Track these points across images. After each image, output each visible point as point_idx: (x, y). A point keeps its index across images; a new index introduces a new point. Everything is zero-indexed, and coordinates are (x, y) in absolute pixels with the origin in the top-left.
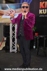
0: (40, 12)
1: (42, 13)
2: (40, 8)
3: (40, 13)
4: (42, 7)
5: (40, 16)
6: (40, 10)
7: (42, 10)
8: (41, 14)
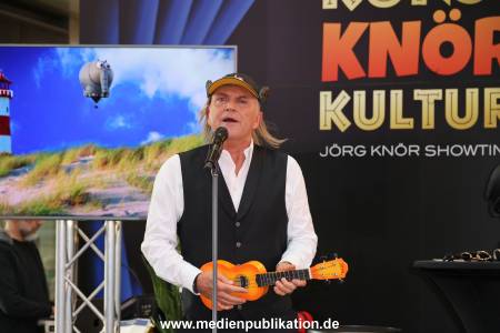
0: (330, 110)
1: (343, 124)
2: (329, 74)
3: (324, 125)
4: (340, 70)
5: (329, 151)
6: (325, 96)
7: (343, 97)
8: (334, 134)
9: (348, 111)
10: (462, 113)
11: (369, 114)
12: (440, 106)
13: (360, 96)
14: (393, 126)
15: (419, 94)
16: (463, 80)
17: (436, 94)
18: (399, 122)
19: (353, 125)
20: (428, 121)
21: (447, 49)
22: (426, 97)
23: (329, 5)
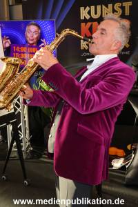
4: (85, 35)
23: (82, 18)
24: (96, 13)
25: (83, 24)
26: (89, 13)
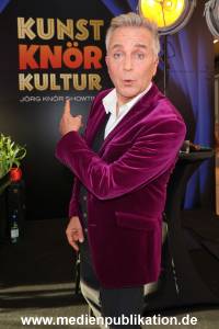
0: (24, 82)
1: (30, 88)
2: (23, 66)
3: (22, 88)
4: (28, 66)
5: (24, 99)
6: (21, 76)
7: (30, 77)
8: (26, 92)
9: (32, 82)
10: (80, 84)
11: (41, 83)
12: (71, 81)
13: (37, 76)
14: (52, 88)
15: (62, 76)
16: (80, 70)
17: (69, 76)
18: (54, 87)
19: (35, 89)
20: (67, 86)
21: (73, 58)
22: (65, 77)
23: (21, 36)
24: (46, 31)
25: (22, 47)
26: (34, 28)
